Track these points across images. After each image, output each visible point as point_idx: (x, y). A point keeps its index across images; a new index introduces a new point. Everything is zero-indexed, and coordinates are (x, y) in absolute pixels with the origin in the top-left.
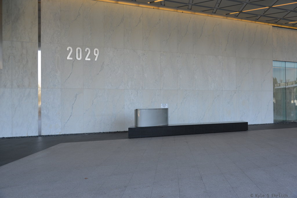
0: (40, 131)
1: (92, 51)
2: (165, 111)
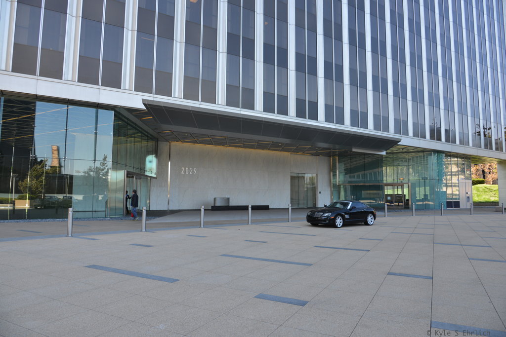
0: (168, 208)
1: (193, 170)
2: (228, 199)
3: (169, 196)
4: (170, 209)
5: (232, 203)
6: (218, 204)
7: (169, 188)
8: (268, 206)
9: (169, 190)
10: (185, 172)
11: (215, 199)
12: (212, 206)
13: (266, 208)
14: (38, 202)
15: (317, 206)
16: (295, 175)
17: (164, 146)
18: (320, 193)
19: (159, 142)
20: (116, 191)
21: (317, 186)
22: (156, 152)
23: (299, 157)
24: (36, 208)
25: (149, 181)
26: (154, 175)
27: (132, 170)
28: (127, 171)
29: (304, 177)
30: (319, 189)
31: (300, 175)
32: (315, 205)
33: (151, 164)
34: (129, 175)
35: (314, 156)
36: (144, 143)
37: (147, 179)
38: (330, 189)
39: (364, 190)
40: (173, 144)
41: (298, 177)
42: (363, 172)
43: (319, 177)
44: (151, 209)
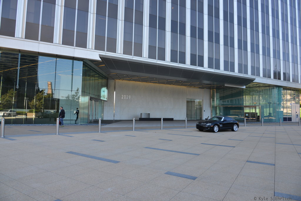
1: (129, 96)
2: (149, 114)
3: (114, 112)
4: (115, 119)
5: (151, 117)
6: (143, 117)
7: (114, 107)
8: (173, 118)
9: (114, 108)
10: (123, 97)
11: (141, 114)
12: (139, 118)
13: (172, 120)
14: (40, 114)
15: (202, 119)
16: (189, 100)
17: (111, 82)
18: (204, 111)
19: (109, 80)
20: (84, 108)
21: (203, 107)
22: (107, 86)
23: (192, 89)
24: (39, 117)
25: (103, 102)
26: (106, 100)
27: (93, 96)
28: (90, 97)
29: (194, 101)
30: (204, 109)
31: (192, 100)
32: (201, 118)
33: (104, 93)
34: (91, 99)
35: (201, 89)
36: (100, 81)
37: (101, 101)
38: (210, 109)
39: (231, 110)
40: (117, 81)
41: (191, 101)
42: (231, 99)
43: (204, 102)
44: (104, 119)
